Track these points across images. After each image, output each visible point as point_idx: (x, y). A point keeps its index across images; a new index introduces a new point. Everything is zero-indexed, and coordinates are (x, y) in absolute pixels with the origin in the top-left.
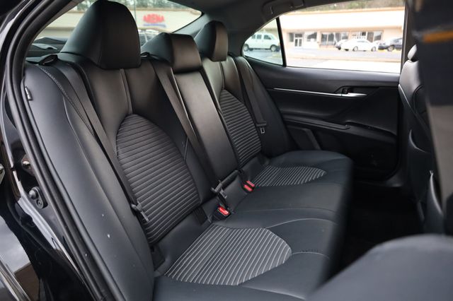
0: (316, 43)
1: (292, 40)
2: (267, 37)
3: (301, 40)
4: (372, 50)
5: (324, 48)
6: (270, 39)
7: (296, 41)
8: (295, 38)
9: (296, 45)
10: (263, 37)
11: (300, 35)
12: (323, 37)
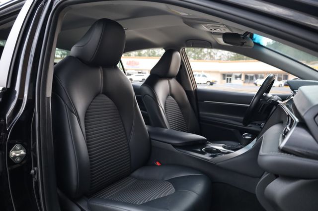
0: (241, 81)
1: (225, 79)
2: (204, 76)
3: (230, 79)
4: (279, 86)
5: (247, 84)
6: (206, 77)
7: (228, 79)
8: (226, 78)
9: (227, 82)
10: (201, 76)
11: (231, 76)
12: (246, 77)
